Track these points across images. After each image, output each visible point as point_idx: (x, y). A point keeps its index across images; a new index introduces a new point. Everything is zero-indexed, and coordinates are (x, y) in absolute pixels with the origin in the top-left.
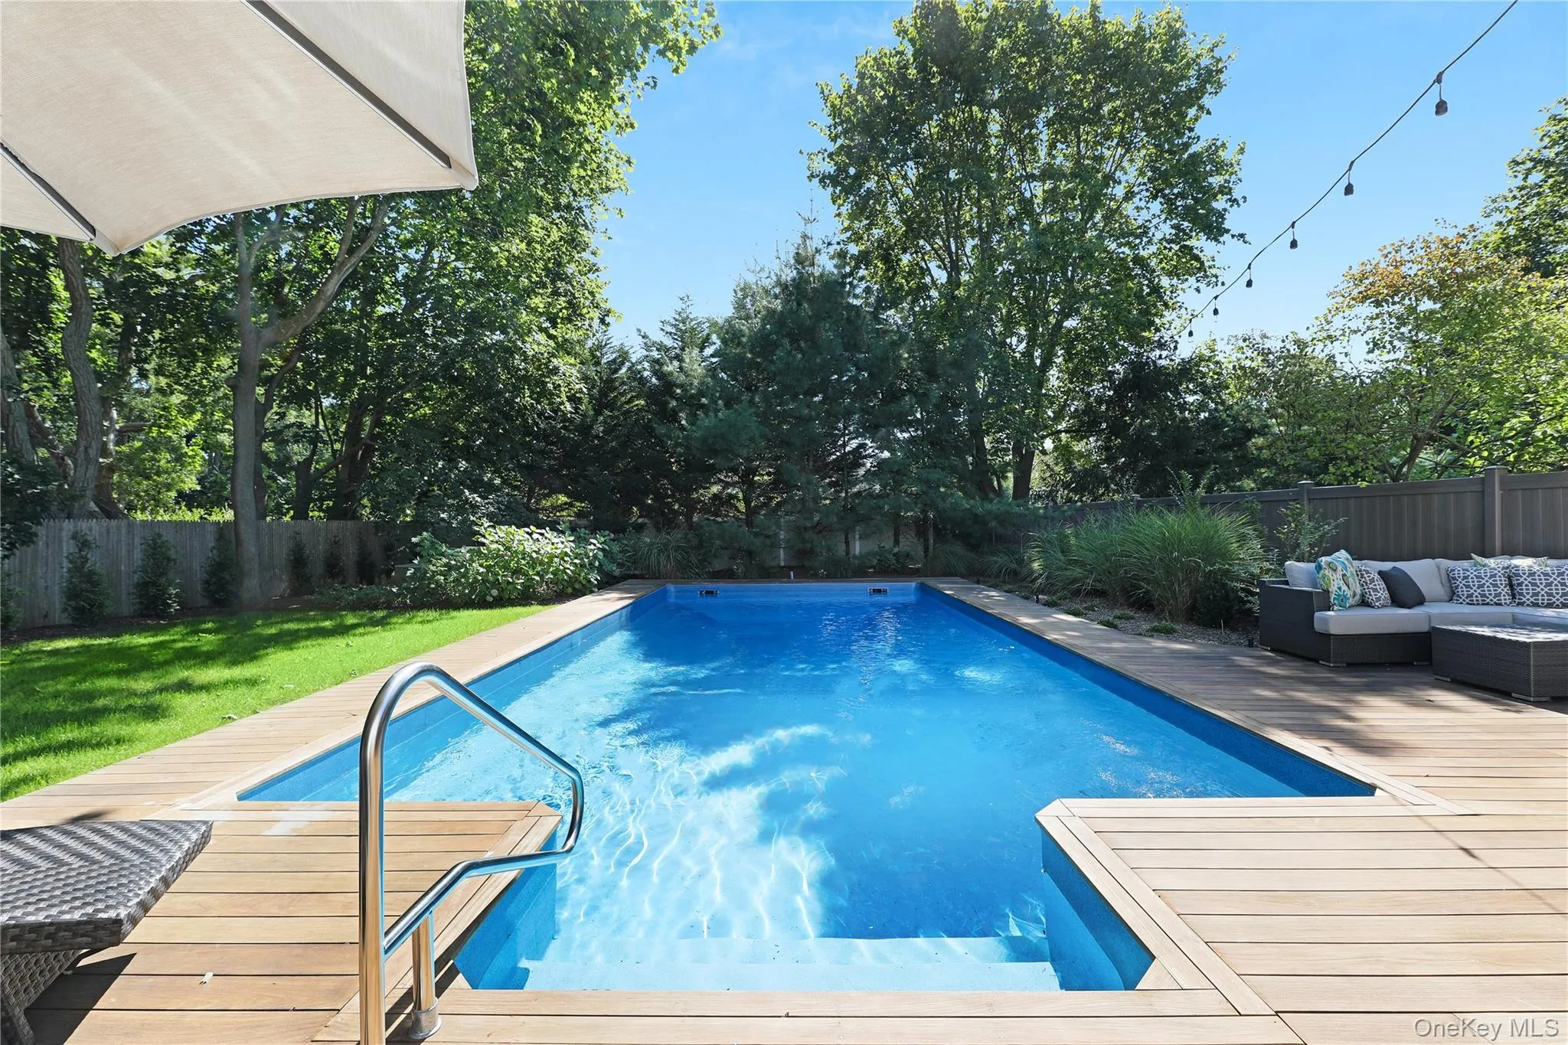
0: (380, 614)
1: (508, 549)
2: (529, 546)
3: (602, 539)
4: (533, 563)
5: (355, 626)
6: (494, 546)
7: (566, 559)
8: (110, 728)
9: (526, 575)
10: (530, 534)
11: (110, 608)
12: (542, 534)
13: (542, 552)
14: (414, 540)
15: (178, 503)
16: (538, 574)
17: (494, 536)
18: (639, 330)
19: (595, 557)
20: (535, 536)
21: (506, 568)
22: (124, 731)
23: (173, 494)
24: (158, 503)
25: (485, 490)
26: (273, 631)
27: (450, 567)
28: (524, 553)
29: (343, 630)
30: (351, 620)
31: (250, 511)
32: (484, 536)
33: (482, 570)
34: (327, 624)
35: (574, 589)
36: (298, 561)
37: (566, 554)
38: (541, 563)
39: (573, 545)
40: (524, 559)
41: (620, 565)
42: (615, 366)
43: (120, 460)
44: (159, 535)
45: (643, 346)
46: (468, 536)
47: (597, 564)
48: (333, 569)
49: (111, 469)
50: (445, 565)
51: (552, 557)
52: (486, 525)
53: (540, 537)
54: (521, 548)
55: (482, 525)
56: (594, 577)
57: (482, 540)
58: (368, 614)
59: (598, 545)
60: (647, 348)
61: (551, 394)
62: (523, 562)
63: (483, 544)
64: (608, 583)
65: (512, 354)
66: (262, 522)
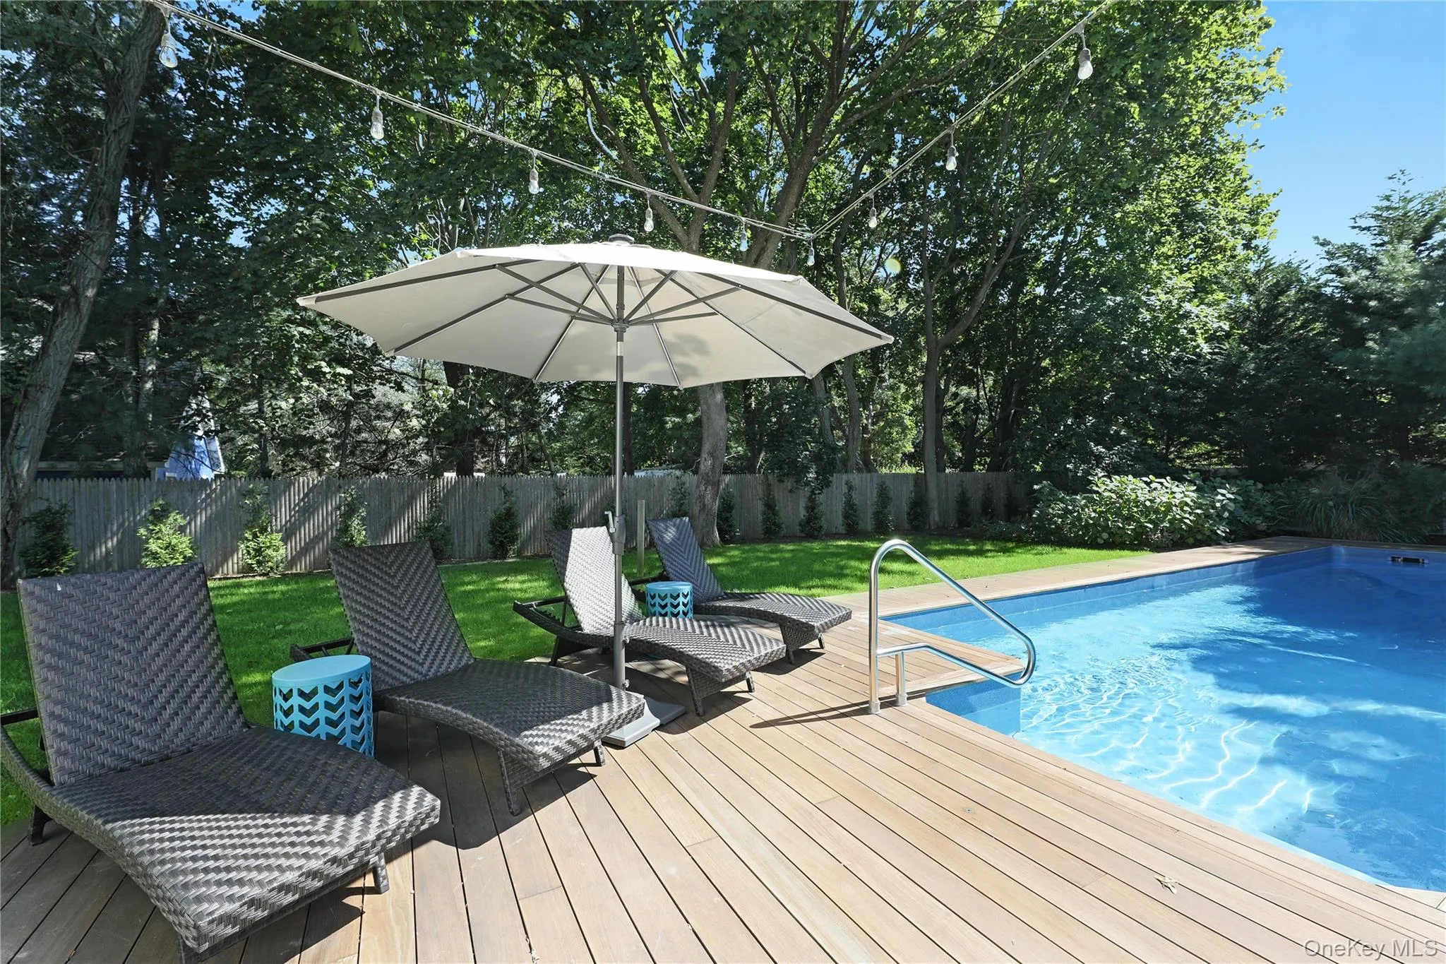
0: (1011, 545)
1: (1121, 497)
2: (1143, 495)
3: (1234, 489)
4: (1146, 511)
5: (991, 551)
6: (1106, 494)
7: (1186, 508)
8: (846, 582)
9: (1138, 521)
10: (1148, 484)
11: (861, 526)
12: (1161, 483)
13: (1158, 500)
14: (1036, 487)
15: (903, 461)
16: (1151, 521)
17: (1105, 485)
18: (1317, 238)
19: (1224, 507)
20: (1153, 485)
21: (1118, 513)
22: (849, 584)
23: (900, 455)
24: (893, 461)
25: (1112, 441)
26: (937, 548)
27: (1066, 511)
28: (1136, 501)
29: (980, 553)
30: (988, 547)
31: (933, 466)
32: (1097, 486)
33: (1093, 515)
34: (972, 547)
35: (1196, 539)
36: (963, 501)
37: (1187, 504)
38: (1156, 511)
39: (1195, 495)
40: (1137, 507)
41: (1267, 518)
42: (1278, 290)
43: (874, 435)
44: (884, 483)
45: (1324, 255)
46: (1084, 485)
47: (1226, 514)
48: (987, 508)
49: (870, 441)
50: (1063, 509)
51: (1169, 506)
52: (1100, 475)
53: (1159, 486)
54: (1134, 496)
55: (1097, 474)
56: (1221, 530)
57: (1095, 488)
58: (1002, 544)
59: (1232, 496)
60: (1331, 255)
61: (1185, 340)
62: (1135, 509)
63: (1097, 492)
64: (1239, 536)
65: (1136, 309)
66: (942, 475)
